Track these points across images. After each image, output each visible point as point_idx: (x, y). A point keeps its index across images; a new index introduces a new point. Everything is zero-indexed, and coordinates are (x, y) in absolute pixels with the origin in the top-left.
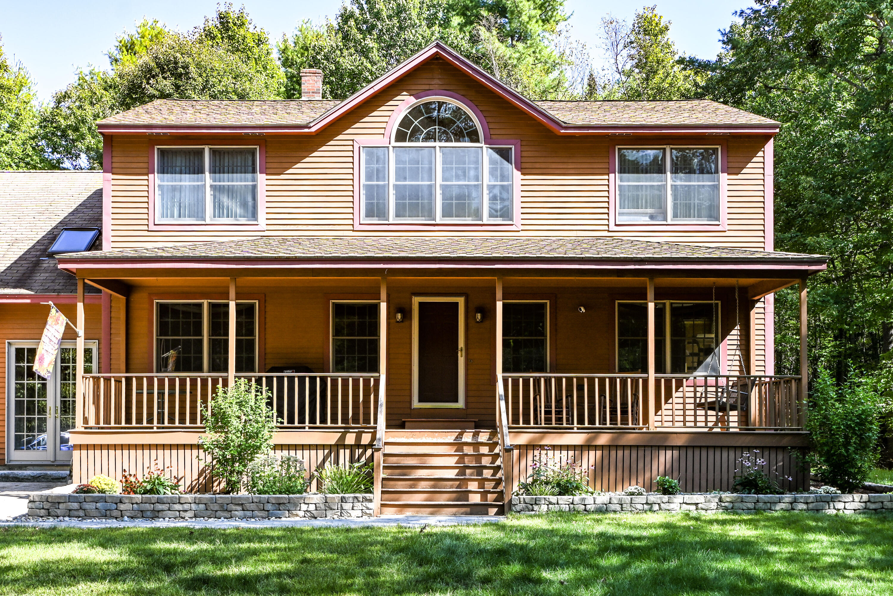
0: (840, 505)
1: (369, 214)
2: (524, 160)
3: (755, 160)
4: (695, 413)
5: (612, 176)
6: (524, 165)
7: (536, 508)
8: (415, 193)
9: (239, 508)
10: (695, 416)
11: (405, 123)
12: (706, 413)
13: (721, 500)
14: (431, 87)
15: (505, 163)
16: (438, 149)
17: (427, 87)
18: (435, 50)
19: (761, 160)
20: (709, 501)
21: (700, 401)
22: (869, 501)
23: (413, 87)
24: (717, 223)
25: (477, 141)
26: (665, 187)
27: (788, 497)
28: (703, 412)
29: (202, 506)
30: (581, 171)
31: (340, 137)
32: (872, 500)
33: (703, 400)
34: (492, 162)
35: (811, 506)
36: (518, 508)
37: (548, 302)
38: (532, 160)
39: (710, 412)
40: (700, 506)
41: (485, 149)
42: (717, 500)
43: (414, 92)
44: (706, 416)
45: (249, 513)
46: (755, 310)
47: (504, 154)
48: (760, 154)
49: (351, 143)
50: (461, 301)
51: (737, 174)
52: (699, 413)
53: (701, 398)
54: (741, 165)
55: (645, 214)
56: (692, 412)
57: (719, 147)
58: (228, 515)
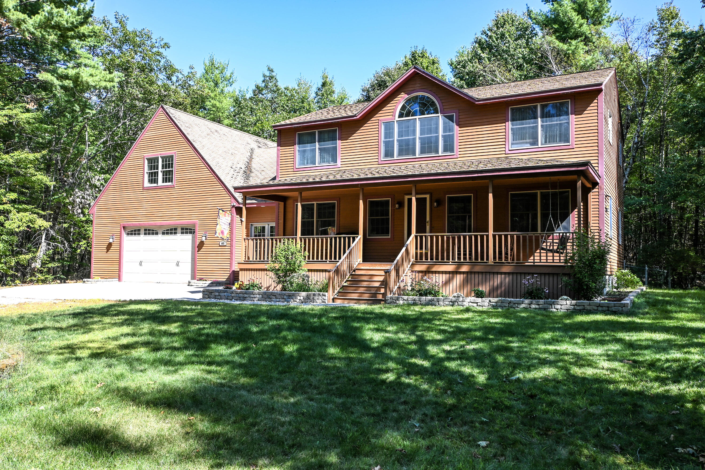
0: (559, 307)
1: (386, 155)
2: (460, 120)
3: (592, 105)
4: (547, 255)
5: (507, 123)
6: (460, 123)
7: (397, 302)
8: (407, 142)
9: (274, 297)
10: (547, 256)
11: (403, 108)
12: (553, 255)
13: (490, 301)
14: (415, 89)
15: (451, 122)
16: (417, 119)
17: (413, 89)
18: (414, 70)
19: (596, 104)
20: (484, 302)
21: (550, 248)
22: (576, 305)
23: (407, 90)
24: (568, 144)
25: (437, 113)
26: (537, 127)
27: (527, 301)
28: (551, 254)
29: (261, 296)
30: (490, 123)
31: (373, 119)
32: (577, 304)
33: (551, 248)
34: (444, 123)
35: (541, 306)
36: (389, 301)
37: (472, 195)
38: (464, 120)
39: (555, 254)
40: (479, 304)
41: (440, 117)
42: (488, 301)
43: (407, 92)
44: (553, 256)
45: (278, 300)
46: (591, 194)
47: (450, 118)
48: (596, 101)
49: (377, 121)
50: (428, 196)
51: (581, 114)
52: (549, 254)
53: (550, 246)
54: (583, 109)
55: (527, 143)
56: (545, 254)
57: (569, 100)
58: (269, 300)
